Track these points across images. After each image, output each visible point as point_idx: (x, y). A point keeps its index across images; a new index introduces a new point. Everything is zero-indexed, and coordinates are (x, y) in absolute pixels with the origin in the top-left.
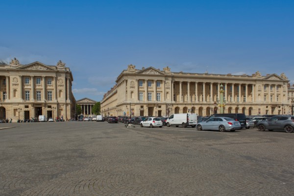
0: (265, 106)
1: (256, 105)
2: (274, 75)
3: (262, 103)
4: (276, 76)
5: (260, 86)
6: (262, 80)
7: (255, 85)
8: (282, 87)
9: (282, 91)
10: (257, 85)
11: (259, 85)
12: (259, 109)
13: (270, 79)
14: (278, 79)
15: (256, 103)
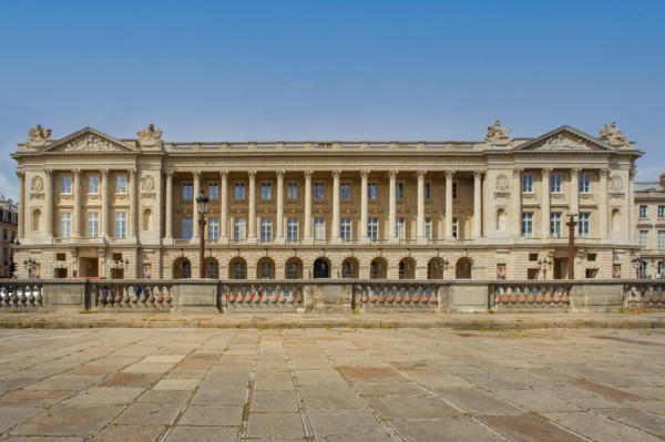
0: (526, 254)
1: (487, 248)
2: (564, 133)
3: (511, 242)
4: (574, 137)
5: (501, 177)
6: (512, 155)
7: (483, 176)
8: (603, 179)
9: (603, 195)
10: (491, 175)
11: (497, 173)
12: (501, 266)
13: (546, 147)
14: (585, 148)
15: (487, 242)
